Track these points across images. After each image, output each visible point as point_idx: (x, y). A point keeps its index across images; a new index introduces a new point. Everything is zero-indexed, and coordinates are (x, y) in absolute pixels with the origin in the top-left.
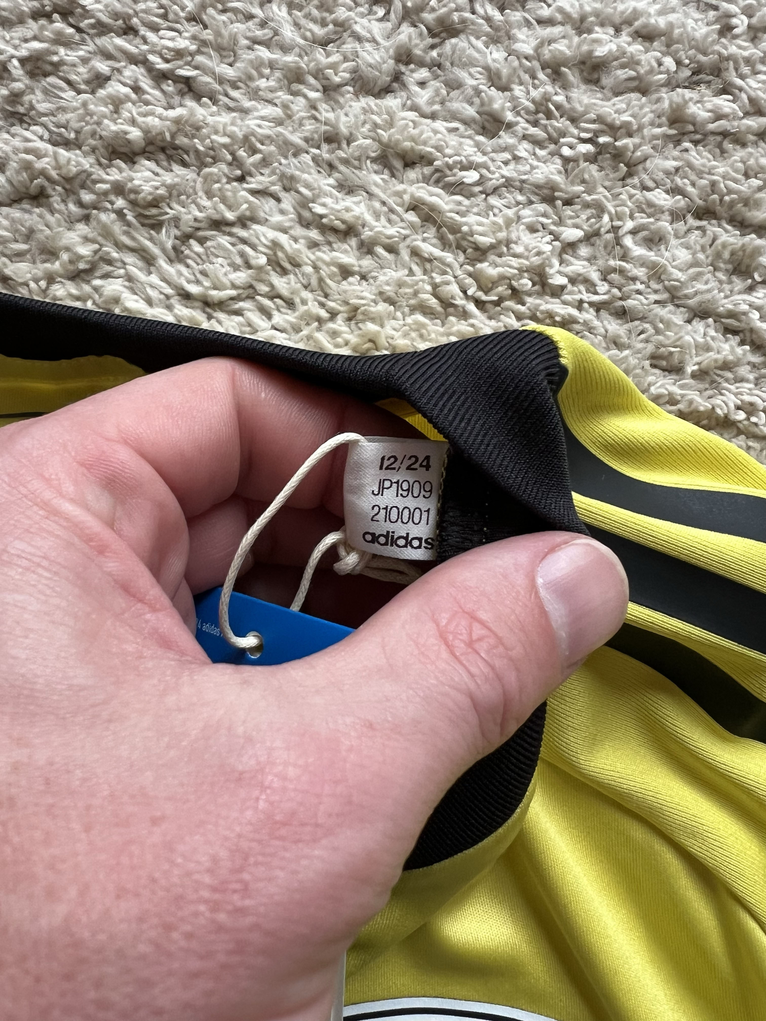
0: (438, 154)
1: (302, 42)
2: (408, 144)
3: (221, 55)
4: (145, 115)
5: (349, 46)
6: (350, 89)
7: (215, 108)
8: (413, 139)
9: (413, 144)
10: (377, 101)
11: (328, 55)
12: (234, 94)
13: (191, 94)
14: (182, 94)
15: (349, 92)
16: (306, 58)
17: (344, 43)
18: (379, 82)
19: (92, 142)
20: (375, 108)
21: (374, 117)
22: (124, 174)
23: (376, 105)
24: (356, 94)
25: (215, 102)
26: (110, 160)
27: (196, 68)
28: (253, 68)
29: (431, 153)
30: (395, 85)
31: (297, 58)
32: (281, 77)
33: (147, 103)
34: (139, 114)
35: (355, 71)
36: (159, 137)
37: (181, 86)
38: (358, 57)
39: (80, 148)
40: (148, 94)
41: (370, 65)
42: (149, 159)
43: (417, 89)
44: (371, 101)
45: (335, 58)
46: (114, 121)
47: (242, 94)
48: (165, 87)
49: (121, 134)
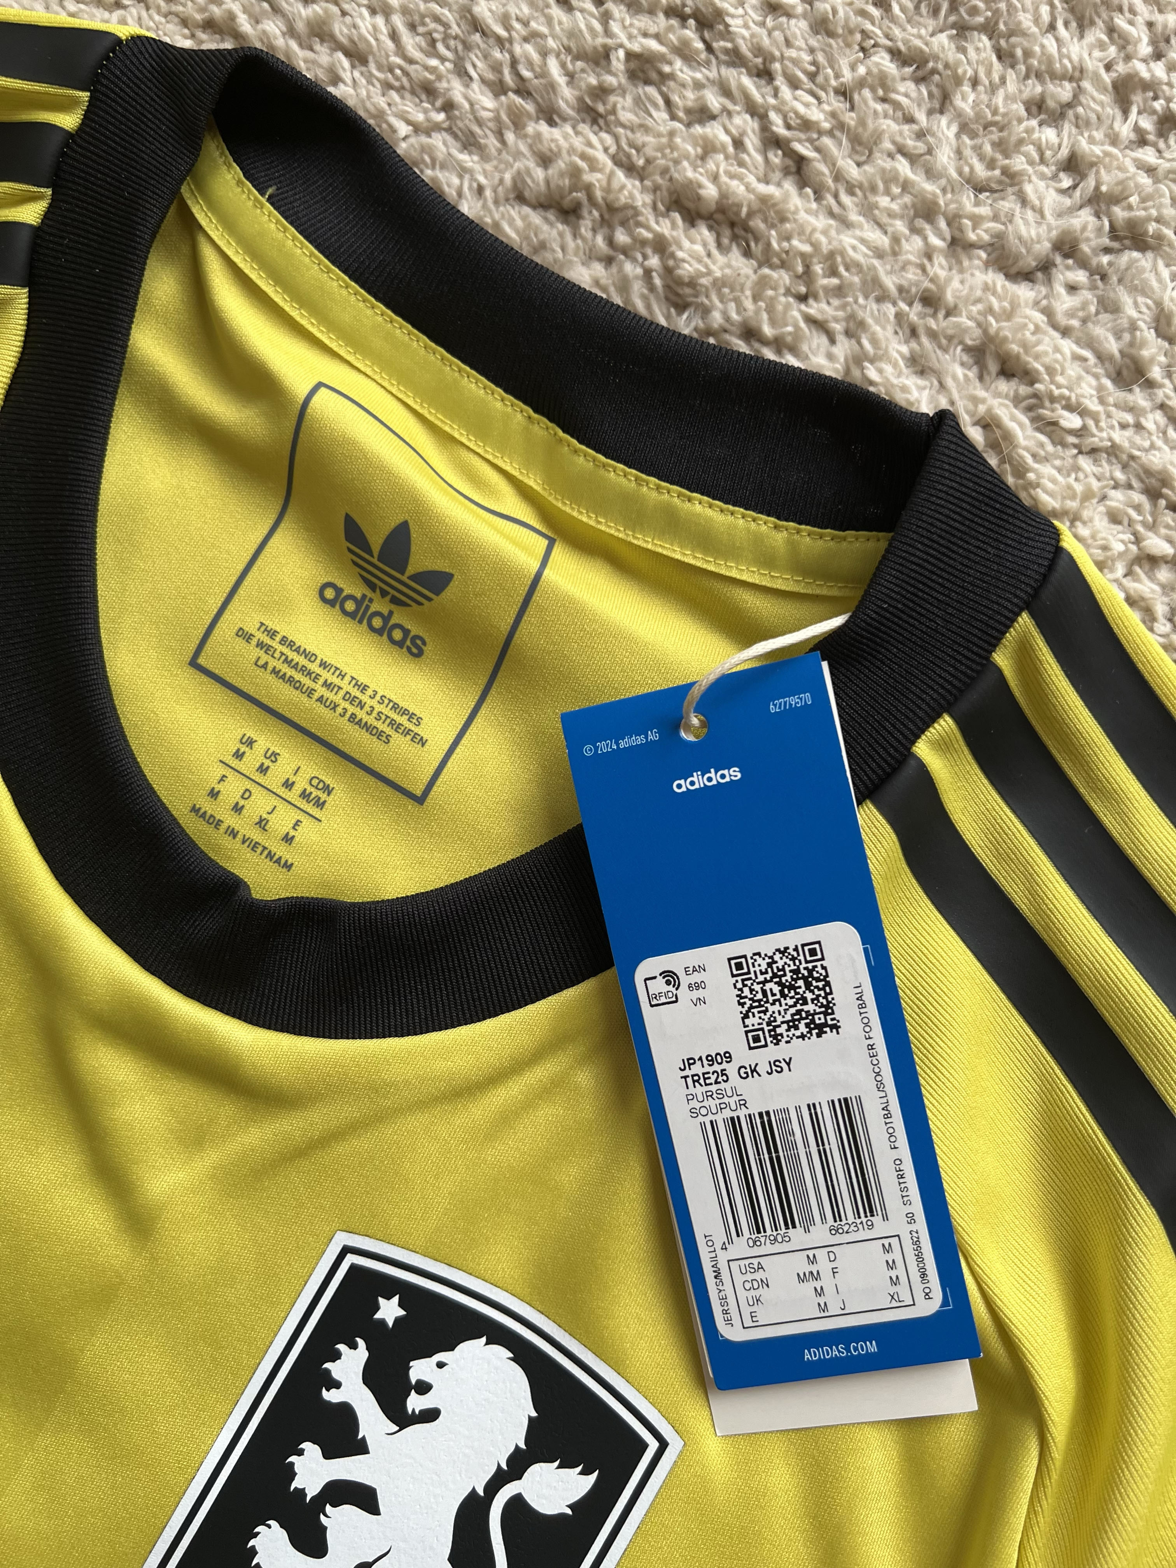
0: (1046, 377)
1: (955, 175)
2: (1015, 348)
3: (853, 149)
4: (732, 176)
5: (1008, 204)
6: (983, 255)
7: (814, 205)
8: (1025, 345)
9: (1021, 351)
10: (1007, 283)
11: (977, 204)
12: (845, 199)
13: (797, 177)
14: (786, 172)
15: (979, 258)
16: (949, 196)
17: (1003, 199)
18: (1021, 263)
19: (659, 179)
20: (999, 289)
21: (993, 300)
22: (675, 233)
23: (1003, 286)
24: (987, 264)
25: (819, 196)
26: (668, 210)
27: (818, 150)
28: (882, 179)
29: (1037, 371)
30: (1039, 275)
31: (938, 191)
32: (909, 204)
33: (741, 164)
34: (726, 172)
35: (999, 236)
36: (735, 209)
37: (789, 162)
38: (1011, 221)
39: (642, 180)
40: (749, 155)
41: (1020, 238)
42: (710, 228)
43: (1062, 291)
44: (999, 281)
45: (984, 211)
46: (695, 168)
47: (852, 202)
48: (771, 155)
49: (695, 185)
